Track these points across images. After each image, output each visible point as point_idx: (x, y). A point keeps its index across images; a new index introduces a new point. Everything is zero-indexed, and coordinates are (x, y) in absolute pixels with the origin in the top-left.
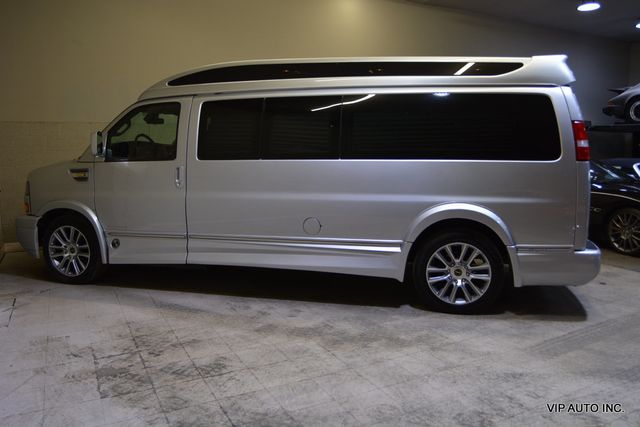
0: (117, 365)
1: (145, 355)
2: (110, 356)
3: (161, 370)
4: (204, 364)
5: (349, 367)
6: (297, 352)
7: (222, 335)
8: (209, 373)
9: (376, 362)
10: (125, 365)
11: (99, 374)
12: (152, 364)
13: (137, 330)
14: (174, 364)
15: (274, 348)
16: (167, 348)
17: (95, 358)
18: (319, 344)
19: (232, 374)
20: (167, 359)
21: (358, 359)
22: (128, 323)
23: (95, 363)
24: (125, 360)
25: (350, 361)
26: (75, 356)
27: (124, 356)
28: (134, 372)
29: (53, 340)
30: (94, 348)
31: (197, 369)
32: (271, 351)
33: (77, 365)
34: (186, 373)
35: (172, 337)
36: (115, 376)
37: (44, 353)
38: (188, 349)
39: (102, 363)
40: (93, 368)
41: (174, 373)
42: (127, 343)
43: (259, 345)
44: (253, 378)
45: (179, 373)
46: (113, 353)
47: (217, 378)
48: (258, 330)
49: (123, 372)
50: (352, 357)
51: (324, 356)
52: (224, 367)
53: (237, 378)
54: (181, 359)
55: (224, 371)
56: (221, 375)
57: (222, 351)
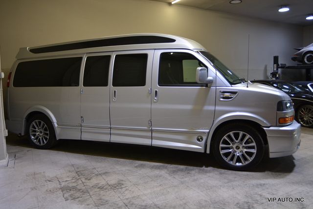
0: (71, 185)
1: (83, 180)
2: (66, 181)
3: (92, 187)
4: (112, 183)
5: (182, 183)
6: (157, 177)
7: (119, 169)
8: (115, 187)
9: (194, 180)
10: (74, 185)
11: (62, 189)
12: (88, 184)
13: (78, 168)
14: (98, 184)
15: (145, 175)
16: (93, 176)
17: (59, 182)
18: (166, 173)
19: (127, 188)
20: (94, 181)
21: (186, 179)
22: (73, 165)
23: (60, 184)
24: (74, 182)
25: (182, 180)
26: (49, 181)
27: (73, 181)
28: (79, 188)
29: (37, 174)
30: (58, 177)
31: (109, 186)
32: (144, 176)
33: (51, 186)
34: (105, 188)
35: (95, 171)
36: (71, 190)
37: (34, 180)
38: (104, 176)
39: (63, 184)
40: (59, 186)
41: (99, 188)
42: (74, 174)
43: (137, 174)
44: (137, 189)
45: (101, 188)
46: (68, 179)
47: (120, 189)
48: (136, 167)
49: (74, 188)
50: (183, 178)
51: (170, 178)
52: (122, 184)
53: (130, 189)
54: (102, 181)
55: (123, 186)
56: (122, 188)
57: (121, 178)
